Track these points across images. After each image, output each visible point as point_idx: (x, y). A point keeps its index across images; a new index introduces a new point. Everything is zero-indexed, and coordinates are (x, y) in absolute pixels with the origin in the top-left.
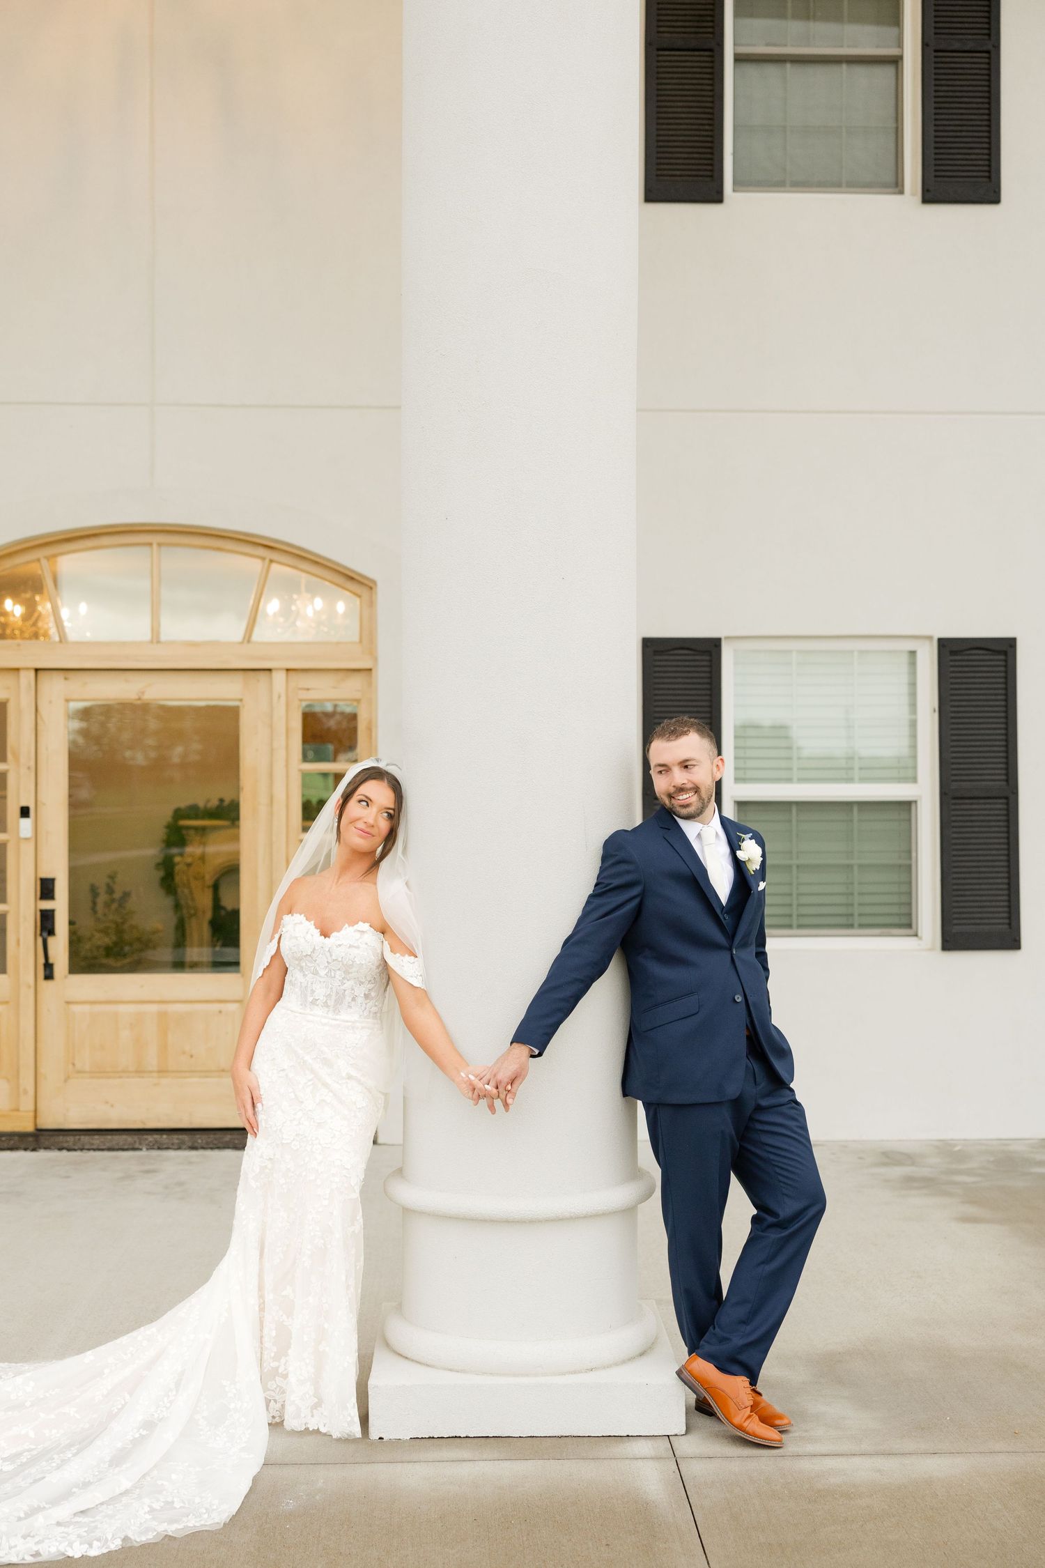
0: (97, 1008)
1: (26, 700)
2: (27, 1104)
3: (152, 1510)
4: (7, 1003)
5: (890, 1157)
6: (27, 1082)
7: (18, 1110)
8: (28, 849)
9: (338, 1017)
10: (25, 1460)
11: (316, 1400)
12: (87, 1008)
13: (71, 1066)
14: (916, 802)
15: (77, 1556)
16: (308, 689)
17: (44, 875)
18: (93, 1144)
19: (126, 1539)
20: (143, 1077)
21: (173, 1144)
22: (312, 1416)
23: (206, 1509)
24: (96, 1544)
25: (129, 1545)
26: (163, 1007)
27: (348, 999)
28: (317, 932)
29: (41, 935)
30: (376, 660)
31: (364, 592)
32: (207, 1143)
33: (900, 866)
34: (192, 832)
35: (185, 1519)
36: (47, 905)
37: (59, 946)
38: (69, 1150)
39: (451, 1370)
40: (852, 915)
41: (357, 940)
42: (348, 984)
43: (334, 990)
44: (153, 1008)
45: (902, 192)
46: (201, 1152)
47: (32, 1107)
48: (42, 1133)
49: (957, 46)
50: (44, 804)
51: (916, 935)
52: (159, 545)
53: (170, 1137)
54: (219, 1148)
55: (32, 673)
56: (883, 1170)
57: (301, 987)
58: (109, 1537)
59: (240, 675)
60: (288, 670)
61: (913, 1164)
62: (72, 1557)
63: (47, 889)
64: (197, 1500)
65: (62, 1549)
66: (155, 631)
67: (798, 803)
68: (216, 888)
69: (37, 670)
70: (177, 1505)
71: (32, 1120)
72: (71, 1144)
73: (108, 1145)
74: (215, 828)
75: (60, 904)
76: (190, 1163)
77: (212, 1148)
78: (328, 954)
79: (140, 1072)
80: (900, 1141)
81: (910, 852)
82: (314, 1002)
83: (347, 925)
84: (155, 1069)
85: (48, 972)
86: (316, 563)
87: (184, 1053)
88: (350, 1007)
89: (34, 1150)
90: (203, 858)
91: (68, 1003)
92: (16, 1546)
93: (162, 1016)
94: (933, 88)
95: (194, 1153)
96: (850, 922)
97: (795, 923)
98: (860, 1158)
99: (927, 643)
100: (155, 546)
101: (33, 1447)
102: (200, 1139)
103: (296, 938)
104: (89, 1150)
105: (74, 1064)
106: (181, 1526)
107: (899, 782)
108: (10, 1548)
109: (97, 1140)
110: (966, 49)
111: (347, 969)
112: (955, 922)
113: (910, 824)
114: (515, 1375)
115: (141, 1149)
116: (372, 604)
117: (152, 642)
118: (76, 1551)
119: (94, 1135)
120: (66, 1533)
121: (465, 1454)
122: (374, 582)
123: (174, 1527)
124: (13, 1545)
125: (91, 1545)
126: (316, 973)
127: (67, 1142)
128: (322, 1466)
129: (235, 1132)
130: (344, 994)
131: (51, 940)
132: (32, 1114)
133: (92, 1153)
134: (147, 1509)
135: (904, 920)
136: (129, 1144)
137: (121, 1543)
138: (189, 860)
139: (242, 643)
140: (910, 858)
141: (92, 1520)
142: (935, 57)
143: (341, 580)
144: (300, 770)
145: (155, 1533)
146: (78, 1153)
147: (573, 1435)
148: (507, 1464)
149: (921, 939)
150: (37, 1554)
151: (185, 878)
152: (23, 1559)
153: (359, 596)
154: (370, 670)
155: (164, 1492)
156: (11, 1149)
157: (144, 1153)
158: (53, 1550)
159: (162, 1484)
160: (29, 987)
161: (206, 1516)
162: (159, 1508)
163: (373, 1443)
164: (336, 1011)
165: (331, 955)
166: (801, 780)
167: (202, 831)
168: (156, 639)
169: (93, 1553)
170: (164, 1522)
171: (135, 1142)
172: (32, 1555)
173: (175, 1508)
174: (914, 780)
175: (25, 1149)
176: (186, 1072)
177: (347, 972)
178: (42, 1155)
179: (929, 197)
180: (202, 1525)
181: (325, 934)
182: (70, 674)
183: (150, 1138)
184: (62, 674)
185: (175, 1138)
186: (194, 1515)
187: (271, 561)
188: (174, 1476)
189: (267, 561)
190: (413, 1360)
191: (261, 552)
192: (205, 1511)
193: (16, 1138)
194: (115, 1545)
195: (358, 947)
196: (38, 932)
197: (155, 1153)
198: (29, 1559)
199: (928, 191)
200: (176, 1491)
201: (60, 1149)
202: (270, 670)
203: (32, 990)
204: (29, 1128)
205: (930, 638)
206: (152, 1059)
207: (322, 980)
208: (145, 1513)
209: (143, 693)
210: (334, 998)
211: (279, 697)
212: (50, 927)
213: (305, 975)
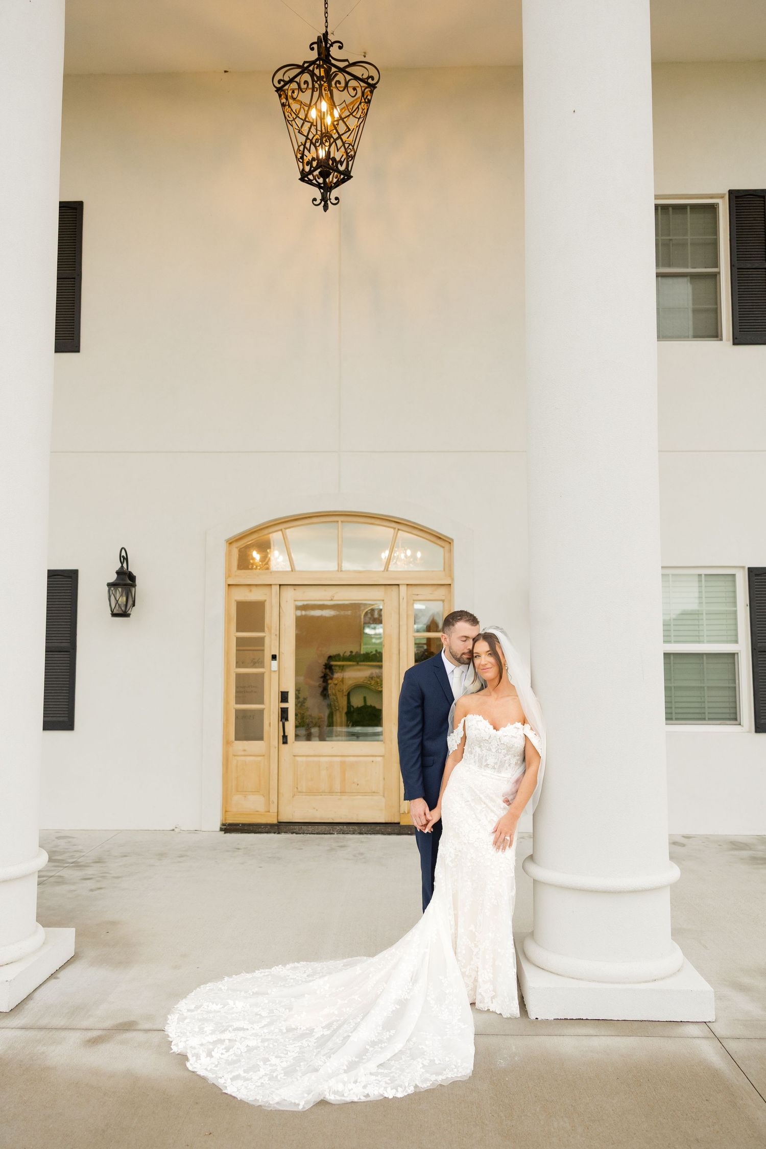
0: (310, 759)
1: (275, 600)
2: (274, 809)
3: (424, 1066)
4: (264, 755)
5: (736, 845)
6: (274, 797)
7: (269, 812)
8: (275, 677)
9: (499, 775)
10: (335, 1027)
11: (494, 994)
12: (304, 759)
13: (296, 789)
14: (738, 653)
15: (391, 1097)
16: (418, 595)
17: (283, 690)
18: (309, 831)
19: (416, 1086)
20: (332, 795)
21: (350, 831)
22: (492, 1003)
23: (455, 1066)
24: (400, 1089)
25: (418, 1091)
26: (343, 759)
27: (507, 765)
28: (491, 727)
29: (281, 720)
30: (453, 579)
31: (447, 546)
32: (367, 831)
33: (729, 687)
34: (337, 668)
35: (445, 1072)
36: (284, 705)
37: (291, 725)
38: (297, 833)
39: (572, 978)
40: (704, 713)
41: (516, 733)
42: (508, 757)
43: (500, 760)
44: (338, 759)
45: (721, 340)
46: (365, 836)
47: (276, 811)
48: (281, 824)
49: (749, 266)
50: (283, 653)
51: (740, 724)
52: (342, 522)
53: (348, 827)
54: (374, 834)
55: (278, 586)
56: (736, 853)
57: (479, 756)
58: (407, 1084)
59: (383, 588)
60: (407, 585)
61: (751, 849)
62: (388, 1098)
63: (284, 697)
64: (447, 1059)
65: (381, 1091)
66: (340, 566)
67: (673, 654)
68: (349, 695)
69: (280, 585)
70: (437, 1062)
71: (276, 818)
72: (297, 830)
73: (316, 831)
74: (350, 666)
75: (291, 705)
76: (362, 842)
77: (370, 834)
78: (498, 740)
79: (331, 792)
80: (736, 835)
81: (735, 680)
82: (487, 765)
83: (509, 724)
84: (339, 791)
85: (285, 741)
86: (422, 530)
87: (354, 783)
88: (507, 769)
89: (279, 833)
90: (342, 680)
91: (294, 756)
92: (352, 1089)
93: (343, 763)
94: (737, 287)
95: (361, 836)
96: (703, 717)
97: (674, 718)
98: (720, 845)
99: (741, 570)
100: (340, 522)
101: (338, 1018)
102: (364, 829)
103: (479, 729)
104: (307, 833)
105: (297, 788)
106: (444, 1078)
107: (727, 643)
108: (350, 1091)
109: (310, 828)
110: (754, 267)
111: (509, 749)
112: (762, 717)
113: (735, 665)
114: (612, 983)
115: (334, 834)
116: (450, 551)
117: (338, 571)
118: (390, 1094)
119: (309, 826)
120: (378, 1080)
121: (591, 1031)
122: (452, 540)
123: (440, 1078)
124: (350, 1088)
125: (397, 1091)
126: (490, 750)
127: (295, 829)
128: (510, 1036)
129: (382, 825)
130: (505, 763)
131: (286, 723)
132: (276, 814)
133: (308, 835)
134: (421, 1066)
135: (732, 716)
136: (328, 831)
137: (413, 1089)
138: (336, 682)
139: (384, 571)
140: (735, 683)
141: (390, 1071)
142: (738, 272)
143: (434, 539)
144: (414, 636)
145: (431, 1083)
146: (302, 835)
147: (648, 1020)
148: (618, 1039)
149: (743, 726)
150: (368, 1095)
151: (334, 691)
152: (360, 1099)
153: (443, 547)
154: (450, 585)
155: (426, 1053)
156: (267, 833)
157: (335, 836)
158: (376, 1093)
159: (422, 1048)
160: (275, 748)
161: (456, 1070)
162: (427, 1064)
163: (532, 1022)
164: (499, 772)
165: (500, 741)
166: (676, 642)
167: (342, 668)
168: (340, 570)
169: (400, 1095)
170: (433, 1074)
171: (330, 830)
172: (364, 1096)
173: (436, 1064)
174: (736, 642)
175: (274, 833)
176: (355, 793)
177: (508, 751)
178: (283, 836)
179: (737, 341)
180: (456, 1077)
181: (496, 728)
182: (296, 587)
183: (338, 828)
184: (292, 588)
185: (351, 828)
186: (448, 1069)
187: (399, 530)
188: (427, 1043)
189: (397, 529)
190: (547, 971)
191: (394, 525)
192: (454, 1067)
193: (269, 827)
194: (411, 1090)
195: (516, 738)
196: (280, 719)
197: (341, 836)
198: (363, 1099)
199: (736, 338)
200: (431, 1052)
201: (292, 833)
202: (398, 585)
203: (277, 749)
204: (275, 822)
205: (743, 567)
206: (337, 787)
207: (493, 754)
208: (421, 1068)
209: (334, 596)
210: (499, 764)
211: (403, 599)
212: (286, 716)
213: (482, 750)
